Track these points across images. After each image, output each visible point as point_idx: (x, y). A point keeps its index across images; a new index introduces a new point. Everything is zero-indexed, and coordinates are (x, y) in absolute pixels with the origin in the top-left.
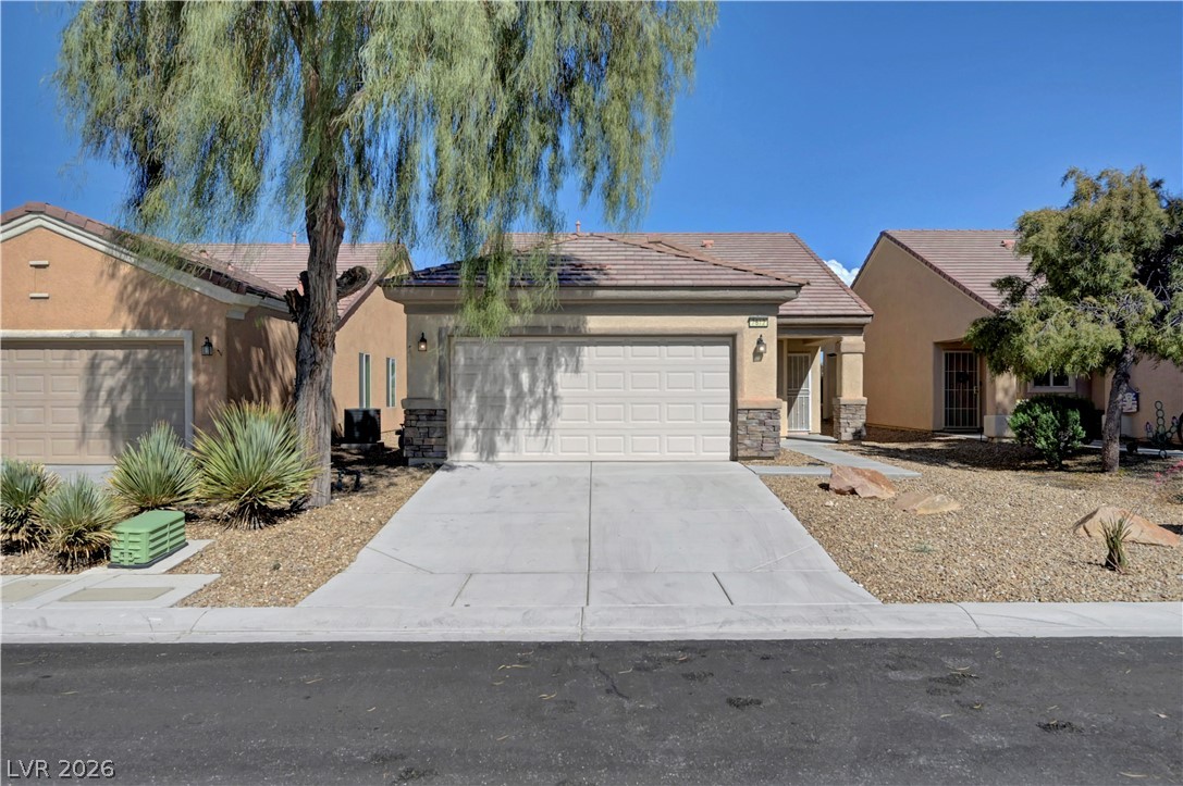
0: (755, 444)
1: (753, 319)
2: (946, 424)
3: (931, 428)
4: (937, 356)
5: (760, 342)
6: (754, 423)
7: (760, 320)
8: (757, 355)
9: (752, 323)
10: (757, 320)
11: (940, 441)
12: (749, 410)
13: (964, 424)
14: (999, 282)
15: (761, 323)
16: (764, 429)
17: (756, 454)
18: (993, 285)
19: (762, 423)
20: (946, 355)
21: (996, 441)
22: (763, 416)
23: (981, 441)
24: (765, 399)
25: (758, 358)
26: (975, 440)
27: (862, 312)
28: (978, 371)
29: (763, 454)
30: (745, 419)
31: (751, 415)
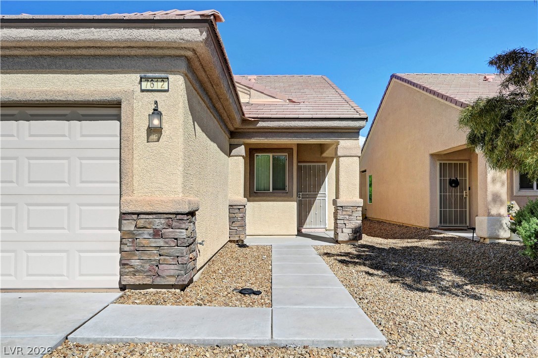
0: (147, 266)
1: (147, 79)
2: (441, 222)
3: (428, 226)
4: (432, 165)
5: (156, 112)
6: (146, 233)
7: (157, 79)
8: (154, 132)
9: (146, 85)
10: (152, 80)
11: (435, 239)
12: (138, 214)
13: (456, 222)
14: (499, 58)
15: (158, 85)
16: (161, 242)
17: (148, 281)
18: (491, 63)
19: (157, 234)
20: (440, 164)
21: (488, 241)
22: (159, 223)
23: (473, 241)
24: (164, 198)
25: (154, 137)
26: (466, 239)
27: (358, 116)
28: (467, 179)
29: (159, 281)
30: (132, 228)
31: (141, 223)
